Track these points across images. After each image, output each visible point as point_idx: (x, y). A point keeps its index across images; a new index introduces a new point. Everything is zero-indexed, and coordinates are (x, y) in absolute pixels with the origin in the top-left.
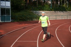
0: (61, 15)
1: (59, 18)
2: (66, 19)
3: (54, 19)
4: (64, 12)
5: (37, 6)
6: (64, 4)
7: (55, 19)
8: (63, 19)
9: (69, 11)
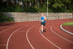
0: (33, 16)
1: (31, 20)
2: (38, 20)
3: (25, 21)
4: (35, 14)
5: (8, 7)
6: (35, 6)
7: (27, 21)
8: (35, 20)
9: (41, 12)
